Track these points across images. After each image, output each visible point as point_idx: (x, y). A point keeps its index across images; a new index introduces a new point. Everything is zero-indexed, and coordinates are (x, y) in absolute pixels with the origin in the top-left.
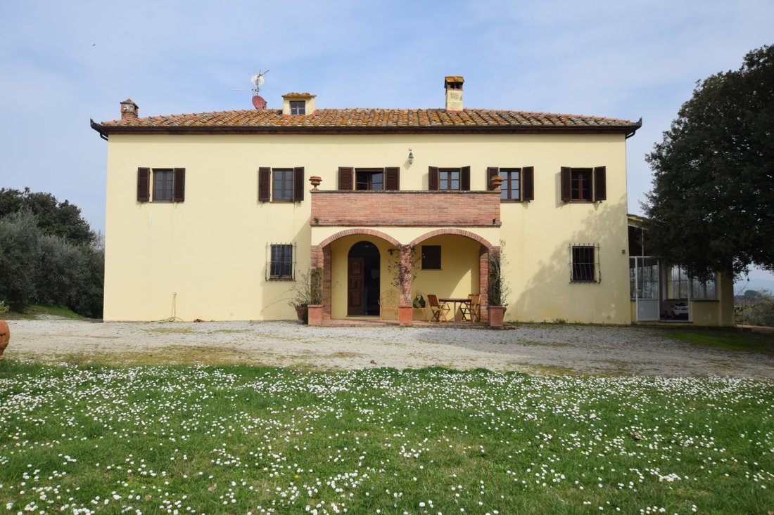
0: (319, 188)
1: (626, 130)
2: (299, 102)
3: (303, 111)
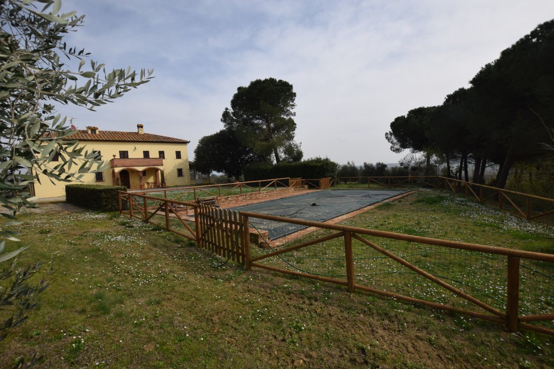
2: (94, 130)
3: (95, 133)
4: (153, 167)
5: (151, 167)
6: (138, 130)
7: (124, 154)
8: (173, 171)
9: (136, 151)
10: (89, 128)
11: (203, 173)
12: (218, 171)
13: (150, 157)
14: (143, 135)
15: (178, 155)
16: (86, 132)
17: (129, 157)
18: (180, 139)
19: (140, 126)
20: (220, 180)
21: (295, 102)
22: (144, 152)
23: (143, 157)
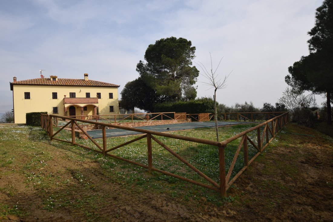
1: (117, 87)
2: (54, 78)
3: (55, 80)
4: (91, 104)
5: (89, 104)
6: (85, 78)
7: (73, 95)
8: (107, 107)
9: (81, 93)
10: (52, 77)
13: (91, 97)
14: (87, 81)
15: (111, 96)
16: (50, 80)
17: (76, 97)
18: (113, 84)
19: (86, 75)
21: (195, 54)
22: (86, 93)
23: (85, 97)
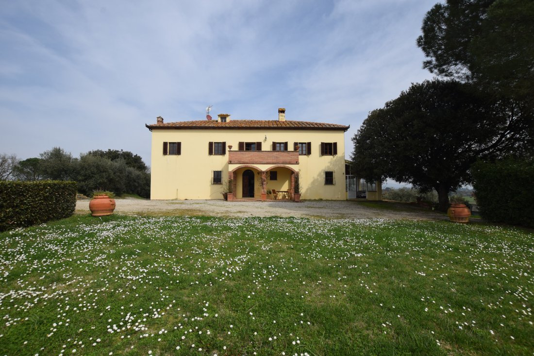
0: (232, 149)
1: (344, 129)
3: (225, 120)
4: (282, 165)
5: (279, 165)
6: (278, 117)
9: (266, 142)
10: (220, 116)
11: (370, 180)
12: (399, 180)
19: (281, 111)
20: (398, 194)
